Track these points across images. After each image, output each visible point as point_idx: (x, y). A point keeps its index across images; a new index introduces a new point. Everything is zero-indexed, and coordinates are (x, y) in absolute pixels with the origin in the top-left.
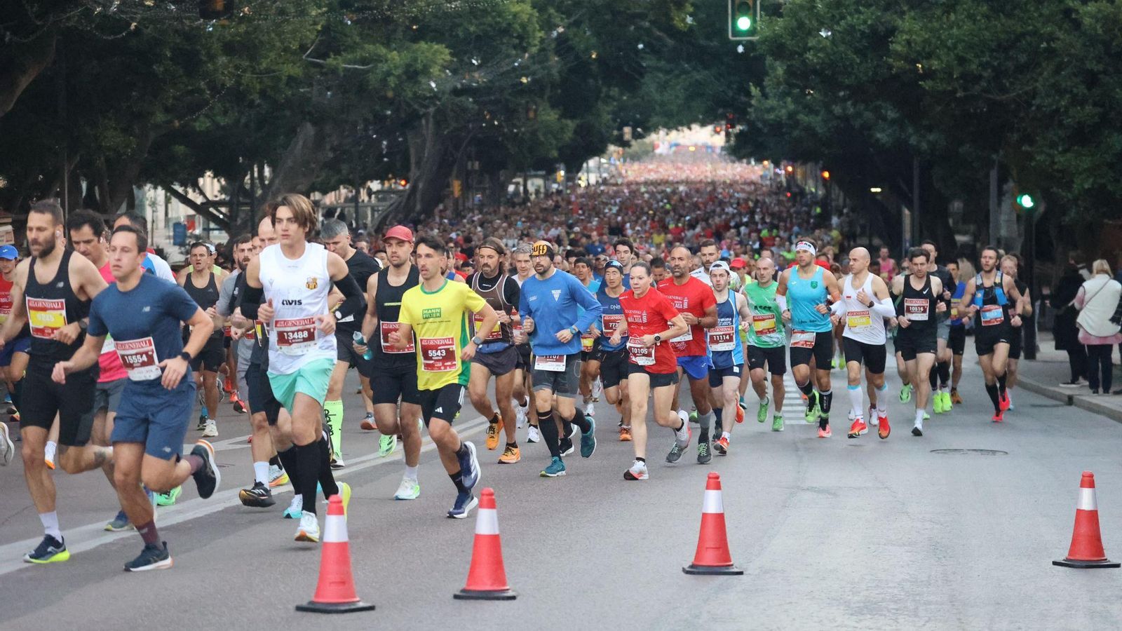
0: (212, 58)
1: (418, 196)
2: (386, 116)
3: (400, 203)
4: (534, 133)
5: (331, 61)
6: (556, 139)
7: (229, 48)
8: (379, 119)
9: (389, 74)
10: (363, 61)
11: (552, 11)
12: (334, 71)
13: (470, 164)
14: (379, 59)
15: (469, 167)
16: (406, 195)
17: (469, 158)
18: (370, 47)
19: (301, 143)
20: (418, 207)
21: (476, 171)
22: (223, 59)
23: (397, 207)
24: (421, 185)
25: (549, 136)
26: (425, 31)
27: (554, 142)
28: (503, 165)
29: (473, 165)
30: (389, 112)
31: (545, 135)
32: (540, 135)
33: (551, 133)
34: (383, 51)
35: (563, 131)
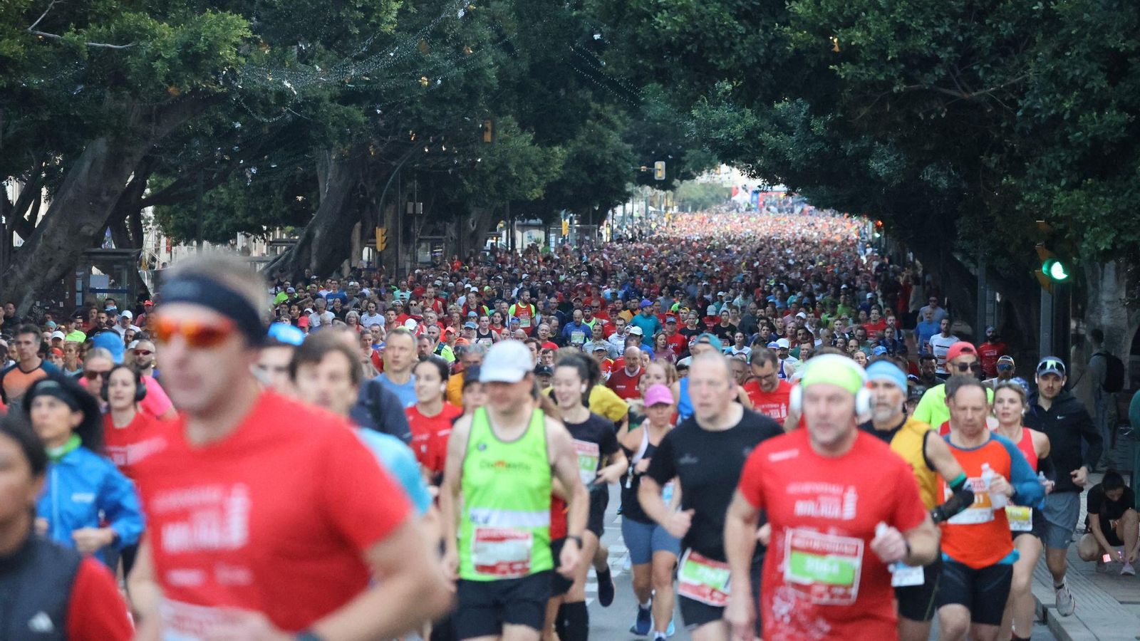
1: (314, 249)
2: (234, 129)
3: (288, 258)
5: (68, 35)
6: (538, 173)
8: (223, 134)
9: (156, 57)
10: (122, 37)
12: (71, 53)
13: (410, 205)
14: (143, 34)
15: (410, 211)
16: (296, 247)
17: (411, 198)
18: (130, 17)
20: (314, 264)
21: (420, 216)
24: (318, 233)
25: (529, 169)
27: (535, 178)
28: (461, 210)
29: (414, 207)
30: (238, 125)
31: (519, 167)
32: (512, 167)
33: (530, 164)
34: (149, 22)
35: (547, 161)
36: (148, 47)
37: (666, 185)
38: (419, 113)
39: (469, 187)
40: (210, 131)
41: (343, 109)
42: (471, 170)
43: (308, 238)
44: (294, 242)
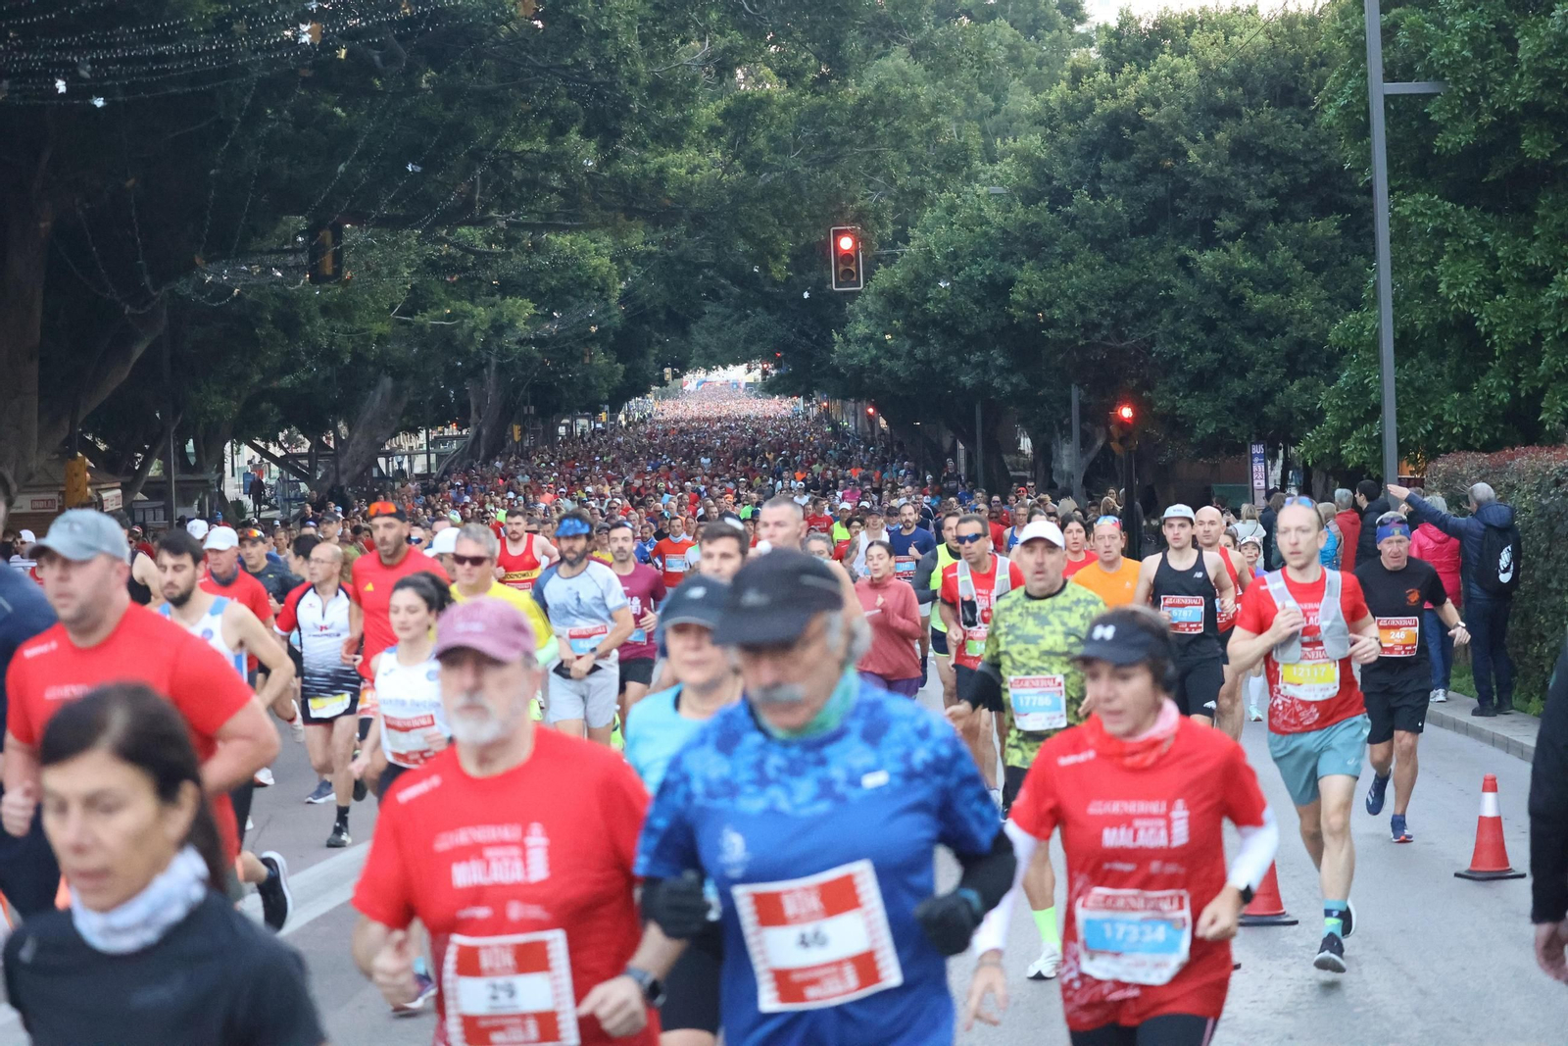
0: (310, 320)
1: (482, 443)
3: (464, 450)
4: (586, 378)
5: (417, 318)
6: (607, 382)
7: (325, 310)
8: (451, 371)
9: (474, 329)
10: (449, 318)
11: (628, 263)
12: (421, 327)
13: (526, 409)
14: (466, 315)
15: (526, 412)
17: (525, 404)
18: (456, 304)
19: (378, 397)
20: (483, 452)
21: (532, 416)
22: (320, 321)
23: (462, 453)
24: (484, 432)
25: (601, 379)
26: (508, 288)
27: (605, 385)
29: (529, 410)
30: (460, 363)
31: (596, 378)
34: (468, 306)
35: (613, 373)
36: (469, 323)
37: (662, 383)
38: (571, 348)
42: (568, 383)
43: (478, 434)
44: (466, 436)
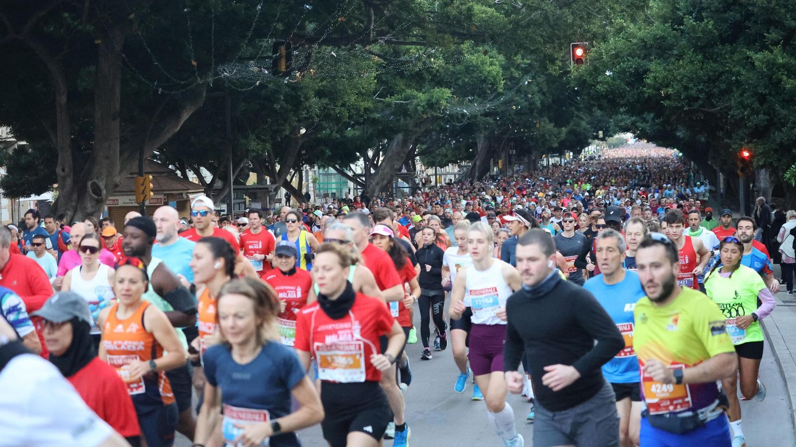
1: (477, 169)
2: (446, 128)
3: (468, 172)
4: (543, 136)
5: (387, 99)
8: (443, 130)
9: (418, 105)
10: (405, 99)
11: (513, 70)
12: (389, 105)
13: (511, 151)
14: (414, 97)
15: (511, 153)
16: (470, 168)
17: (511, 149)
18: (409, 91)
19: (395, 144)
20: (477, 174)
21: (514, 155)
24: (478, 163)
26: (438, 81)
27: (556, 139)
28: (529, 152)
30: (448, 126)
31: (550, 136)
32: (547, 136)
33: (554, 135)
34: (415, 93)
35: (560, 133)
36: (415, 102)
37: (603, 139)
38: (513, 118)
39: (531, 144)
40: (438, 129)
41: (485, 119)
42: (532, 138)
43: (475, 165)
44: (469, 166)
